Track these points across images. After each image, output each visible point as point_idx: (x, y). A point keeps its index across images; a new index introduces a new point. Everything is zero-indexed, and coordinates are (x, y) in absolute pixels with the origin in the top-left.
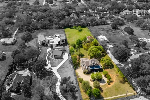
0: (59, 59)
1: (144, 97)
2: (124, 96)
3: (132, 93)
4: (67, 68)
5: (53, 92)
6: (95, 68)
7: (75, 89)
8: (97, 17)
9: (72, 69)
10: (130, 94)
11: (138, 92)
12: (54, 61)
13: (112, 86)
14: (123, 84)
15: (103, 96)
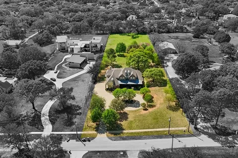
0: (75, 69)
1: (209, 137)
2: (165, 131)
3: (184, 129)
4: (83, 81)
5: (36, 110)
6: (129, 83)
7: (78, 112)
8: (173, 23)
9: (90, 83)
10: (180, 128)
11: (198, 126)
12: (65, 71)
13: (150, 113)
14: (173, 111)
15: (124, 127)
